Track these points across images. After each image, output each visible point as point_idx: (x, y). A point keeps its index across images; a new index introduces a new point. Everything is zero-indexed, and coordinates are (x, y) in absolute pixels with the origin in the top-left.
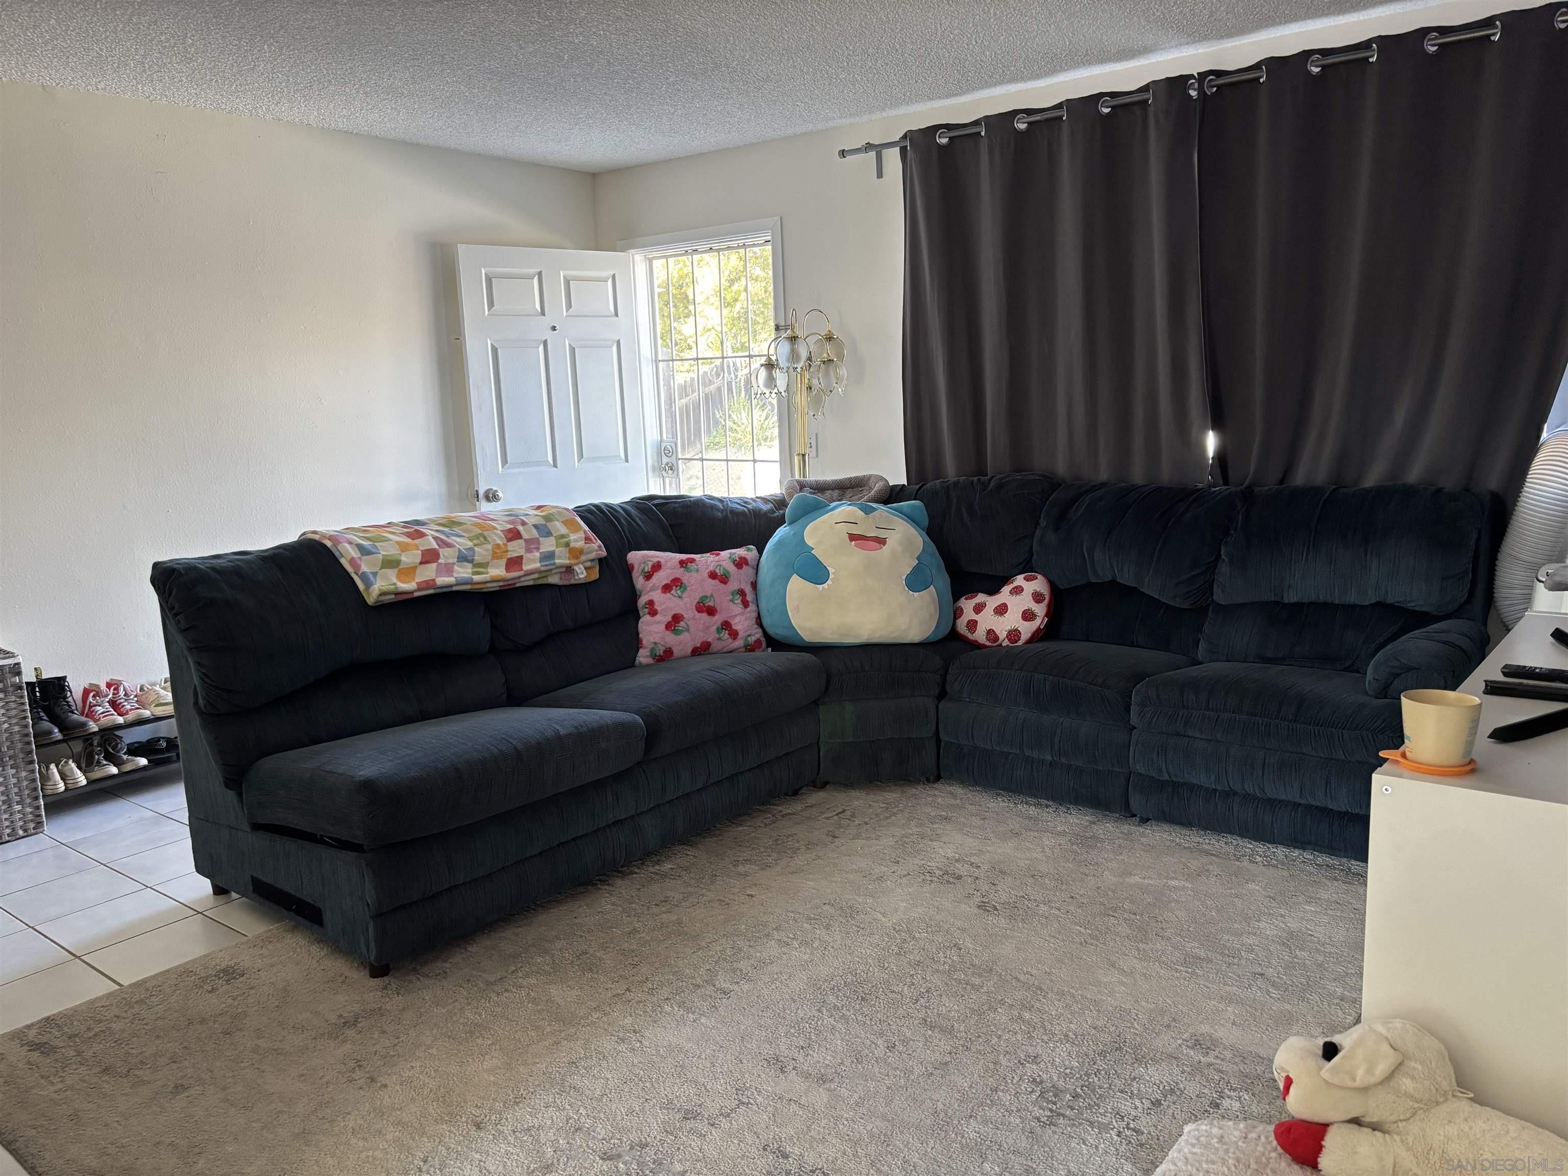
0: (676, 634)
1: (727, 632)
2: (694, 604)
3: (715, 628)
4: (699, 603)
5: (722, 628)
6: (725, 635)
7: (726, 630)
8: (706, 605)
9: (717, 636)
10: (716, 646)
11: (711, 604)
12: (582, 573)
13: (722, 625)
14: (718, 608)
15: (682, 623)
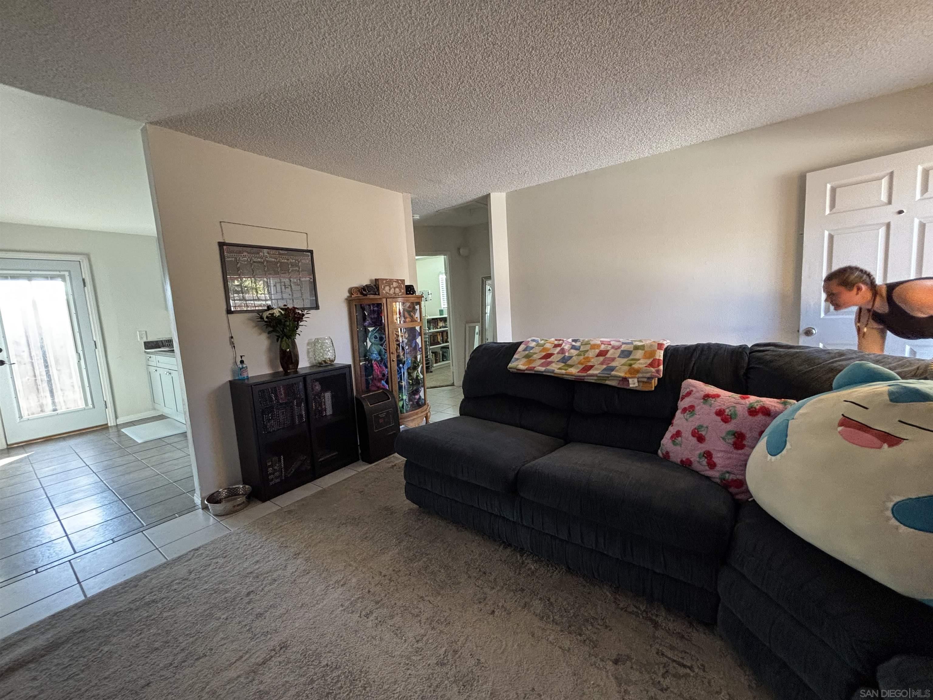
0: (674, 444)
1: (706, 460)
2: (692, 429)
3: (698, 452)
4: (695, 429)
5: (704, 456)
6: (704, 461)
7: (706, 458)
8: (700, 433)
9: (698, 459)
10: (696, 466)
11: (703, 433)
12: (634, 384)
13: (704, 453)
14: (707, 438)
15: (680, 439)
